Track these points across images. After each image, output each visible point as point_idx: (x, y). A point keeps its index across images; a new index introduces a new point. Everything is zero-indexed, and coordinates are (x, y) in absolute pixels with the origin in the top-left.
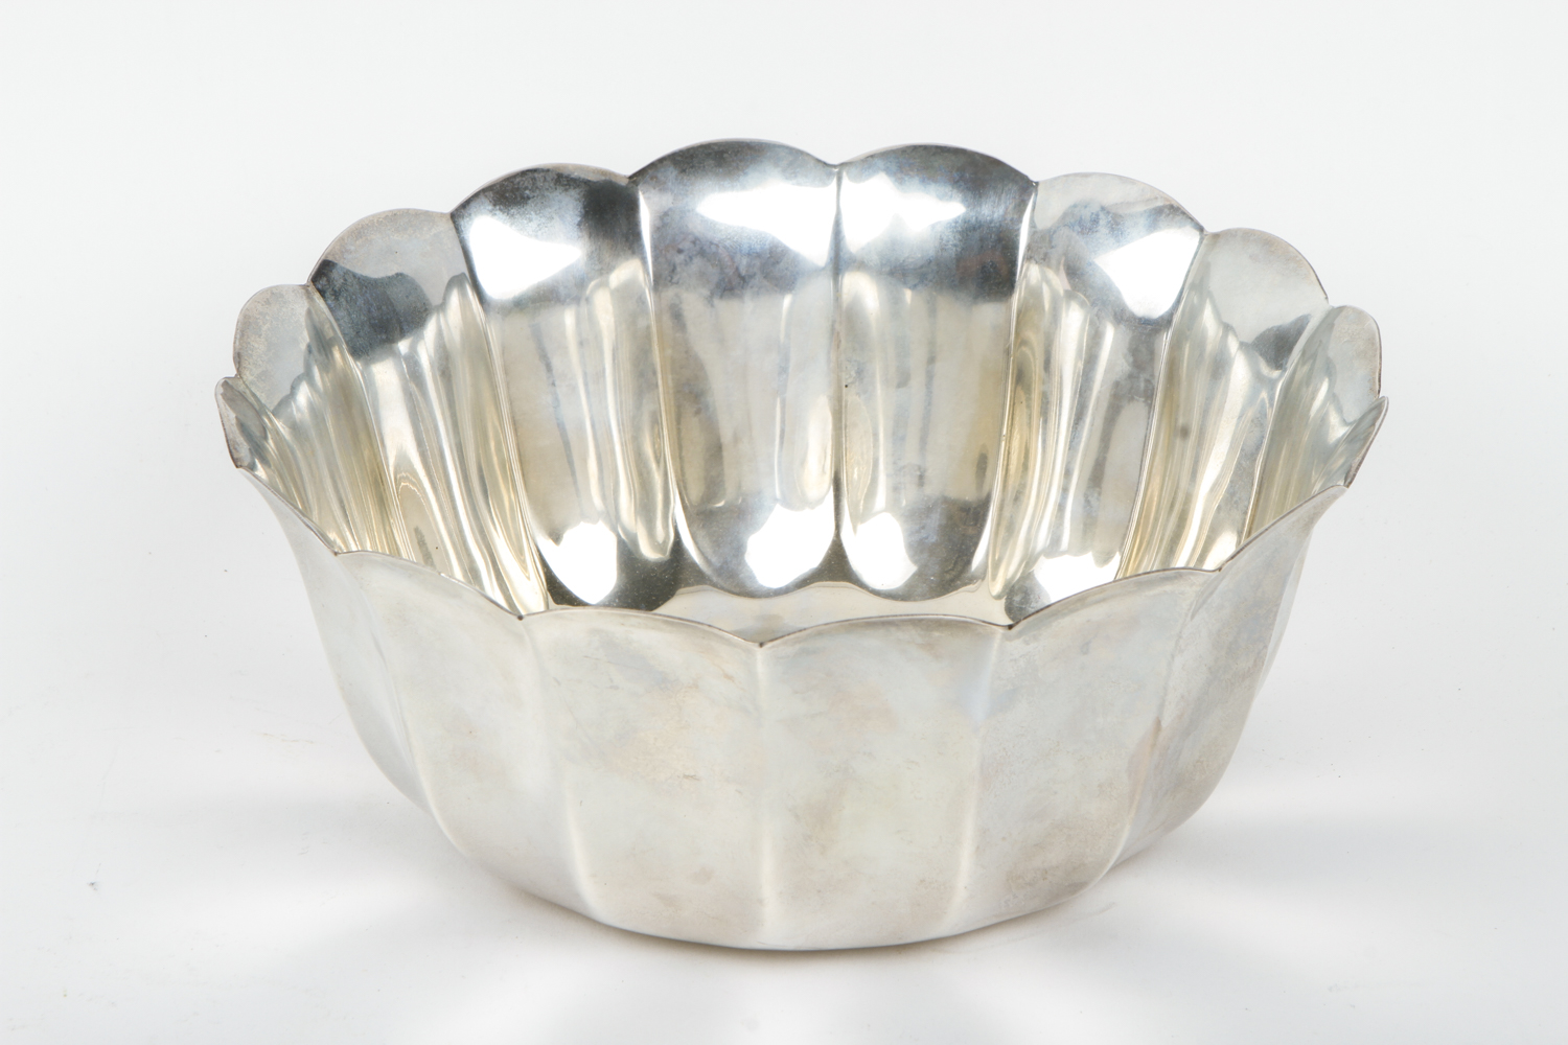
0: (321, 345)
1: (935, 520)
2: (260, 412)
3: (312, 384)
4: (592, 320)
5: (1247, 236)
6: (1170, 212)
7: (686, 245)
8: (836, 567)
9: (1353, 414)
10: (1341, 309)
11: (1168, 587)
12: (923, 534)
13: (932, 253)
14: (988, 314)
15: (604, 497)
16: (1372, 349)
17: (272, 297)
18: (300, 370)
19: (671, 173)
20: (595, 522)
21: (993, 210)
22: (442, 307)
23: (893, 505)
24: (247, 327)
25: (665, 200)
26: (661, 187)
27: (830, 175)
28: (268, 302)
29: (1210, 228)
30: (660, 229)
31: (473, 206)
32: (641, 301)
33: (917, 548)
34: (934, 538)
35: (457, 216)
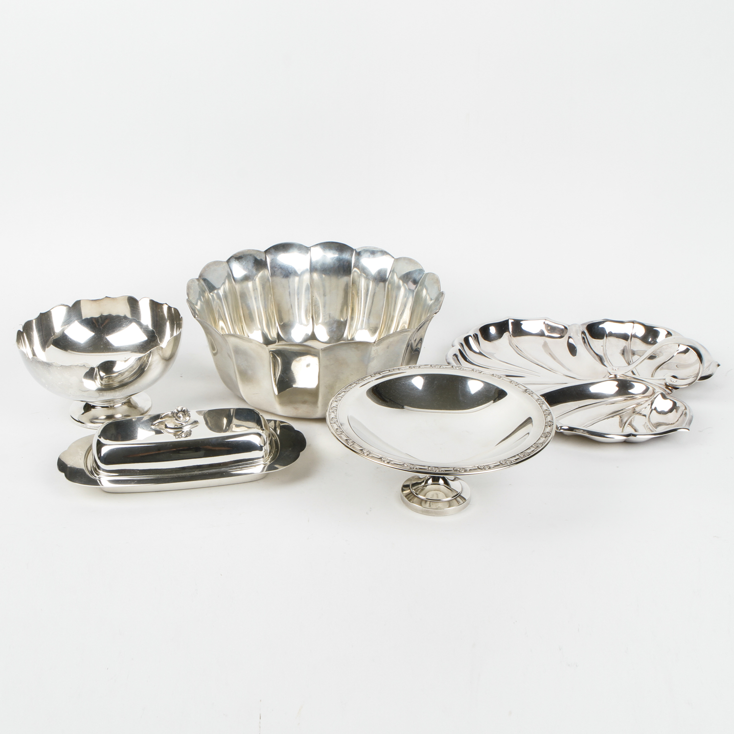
0: (203, 292)
1: (335, 325)
2: (193, 304)
3: (201, 300)
4: (255, 284)
5: (405, 258)
6: (384, 253)
7: (277, 266)
8: (313, 337)
9: (434, 296)
10: (428, 273)
11: (406, 333)
12: (333, 329)
13: (332, 266)
14: (345, 279)
15: (260, 325)
16: (437, 281)
17: (192, 281)
18: (197, 297)
19: (273, 250)
20: (258, 330)
21: (346, 256)
23: (324, 324)
24: (189, 288)
25: (272, 256)
26: (271, 254)
27: (308, 249)
28: (192, 282)
29: (395, 258)
30: (271, 263)
31: (231, 260)
32: (268, 280)
33: (331, 332)
34: (335, 330)
35: (228, 261)
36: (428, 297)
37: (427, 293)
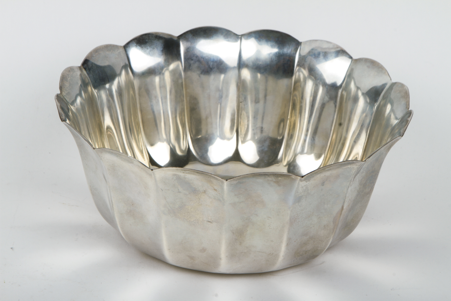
0: (84, 85)
1: (267, 143)
2: (67, 104)
3: (81, 96)
4: (164, 79)
5: (366, 60)
6: (341, 52)
7: (194, 58)
8: (236, 157)
9: (400, 114)
10: (395, 83)
11: (349, 166)
12: (263, 148)
13: (269, 63)
14: (284, 82)
15: (166, 135)
16: (406, 95)
17: (70, 70)
18: (78, 92)
19: (190, 36)
21: (288, 50)
22: (120, 74)
23: (253, 139)
24: (63, 78)
25: (188, 44)
26: (187, 40)
27: (238, 38)
28: (69, 71)
29: (355, 57)
30: (187, 52)
31: (130, 45)
32: (180, 75)
33: (261, 152)
34: (266, 149)
35: (126, 47)
36: (393, 116)
37: (392, 110)
